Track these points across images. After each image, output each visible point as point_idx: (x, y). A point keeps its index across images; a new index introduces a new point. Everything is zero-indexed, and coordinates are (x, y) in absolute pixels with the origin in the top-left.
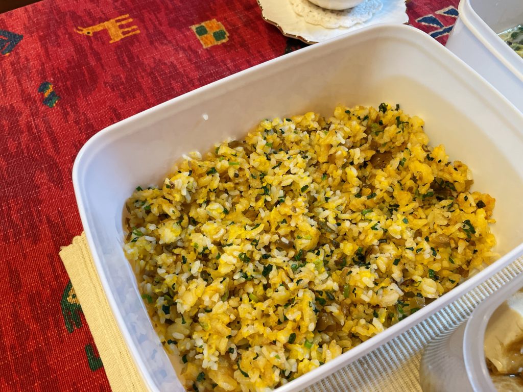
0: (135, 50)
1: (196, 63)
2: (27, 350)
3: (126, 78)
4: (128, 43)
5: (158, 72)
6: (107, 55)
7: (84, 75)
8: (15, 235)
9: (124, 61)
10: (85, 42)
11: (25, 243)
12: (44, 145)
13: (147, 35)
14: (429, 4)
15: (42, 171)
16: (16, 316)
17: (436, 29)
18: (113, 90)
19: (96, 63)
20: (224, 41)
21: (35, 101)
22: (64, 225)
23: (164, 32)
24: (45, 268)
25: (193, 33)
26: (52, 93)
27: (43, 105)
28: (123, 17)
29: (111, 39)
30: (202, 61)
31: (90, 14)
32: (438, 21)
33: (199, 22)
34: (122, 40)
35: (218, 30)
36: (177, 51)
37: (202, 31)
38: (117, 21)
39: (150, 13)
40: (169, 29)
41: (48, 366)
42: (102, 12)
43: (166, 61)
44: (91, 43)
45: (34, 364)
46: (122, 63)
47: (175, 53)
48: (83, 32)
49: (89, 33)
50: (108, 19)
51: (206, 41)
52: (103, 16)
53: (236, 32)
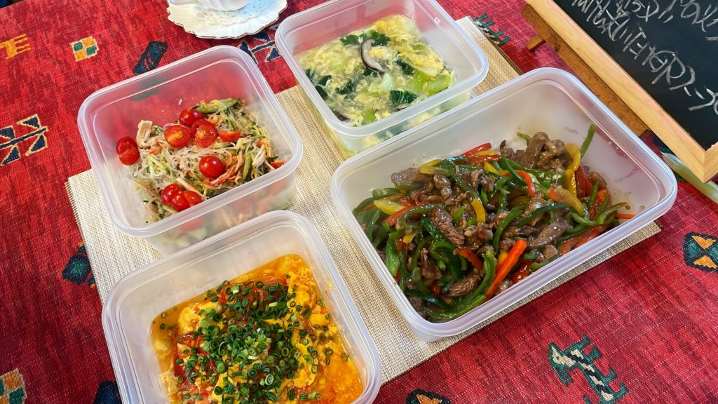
0: (23, 64)
1: (66, 74)
3: (11, 88)
4: (19, 58)
5: (36, 81)
9: (13, 73)
13: (35, 52)
20: (93, 55)
23: (49, 48)
25: (71, 49)
28: (21, 36)
29: (7, 56)
30: (72, 72)
33: (79, 40)
34: (16, 56)
35: (91, 46)
36: (54, 63)
37: (79, 47)
39: (42, 32)
40: (54, 46)
42: (6, 32)
43: (44, 73)
46: (11, 75)
47: (53, 66)
50: (8, 39)
51: (80, 55)
52: (6, 36)
53: (105, 47)
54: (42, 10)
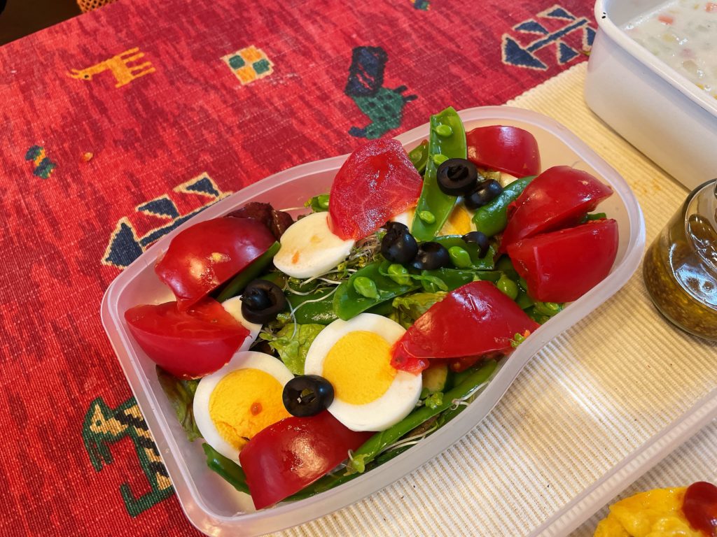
0: (151, 93)
1: (232, 105)
2: (43, 499)
3: (142, 132)
4: (140, 85)
5: (184, 120)
6: (114, 103)
7: (85, 132)
8: (12, 351)
9: (137, 109)
10: (83, 90)
11: (27, 361)
12: (40, 229)
13: (165, 73)
14: (528, 4)
15: (40, 264)
16: (23, 456)
17: (539, 37)
18: (127, 150)
19: (100, 116)
20: (268, 73)
21: (23, 173)
22: (77, 333)
23: (187, 67)
24: (57, 391)
25: (226, 66)
26: (45, 159)
27: (33, 177)
28: (131, 51)
29: (116, 82)
30: (241, 102)
31: (85, 51)
32: (540, 26)
33: (232, 52)
34: (132, 82)
35: (258, 60)
36: (206, 91)
37: (238, 63)
38: (124, 58)
39: (166, 44)
40: (195, 64)
41: (72, 517)
42: (102, 47)
43: (193, 106)
44: (91, 89)
45: (54, 517)
46: (136, 113)
47: (204, 95)
48: (79, 76)
49: (86, 76)
51: (245, 75)
52: (103, 52)
53: (282, 60)
54: (152, 11)
